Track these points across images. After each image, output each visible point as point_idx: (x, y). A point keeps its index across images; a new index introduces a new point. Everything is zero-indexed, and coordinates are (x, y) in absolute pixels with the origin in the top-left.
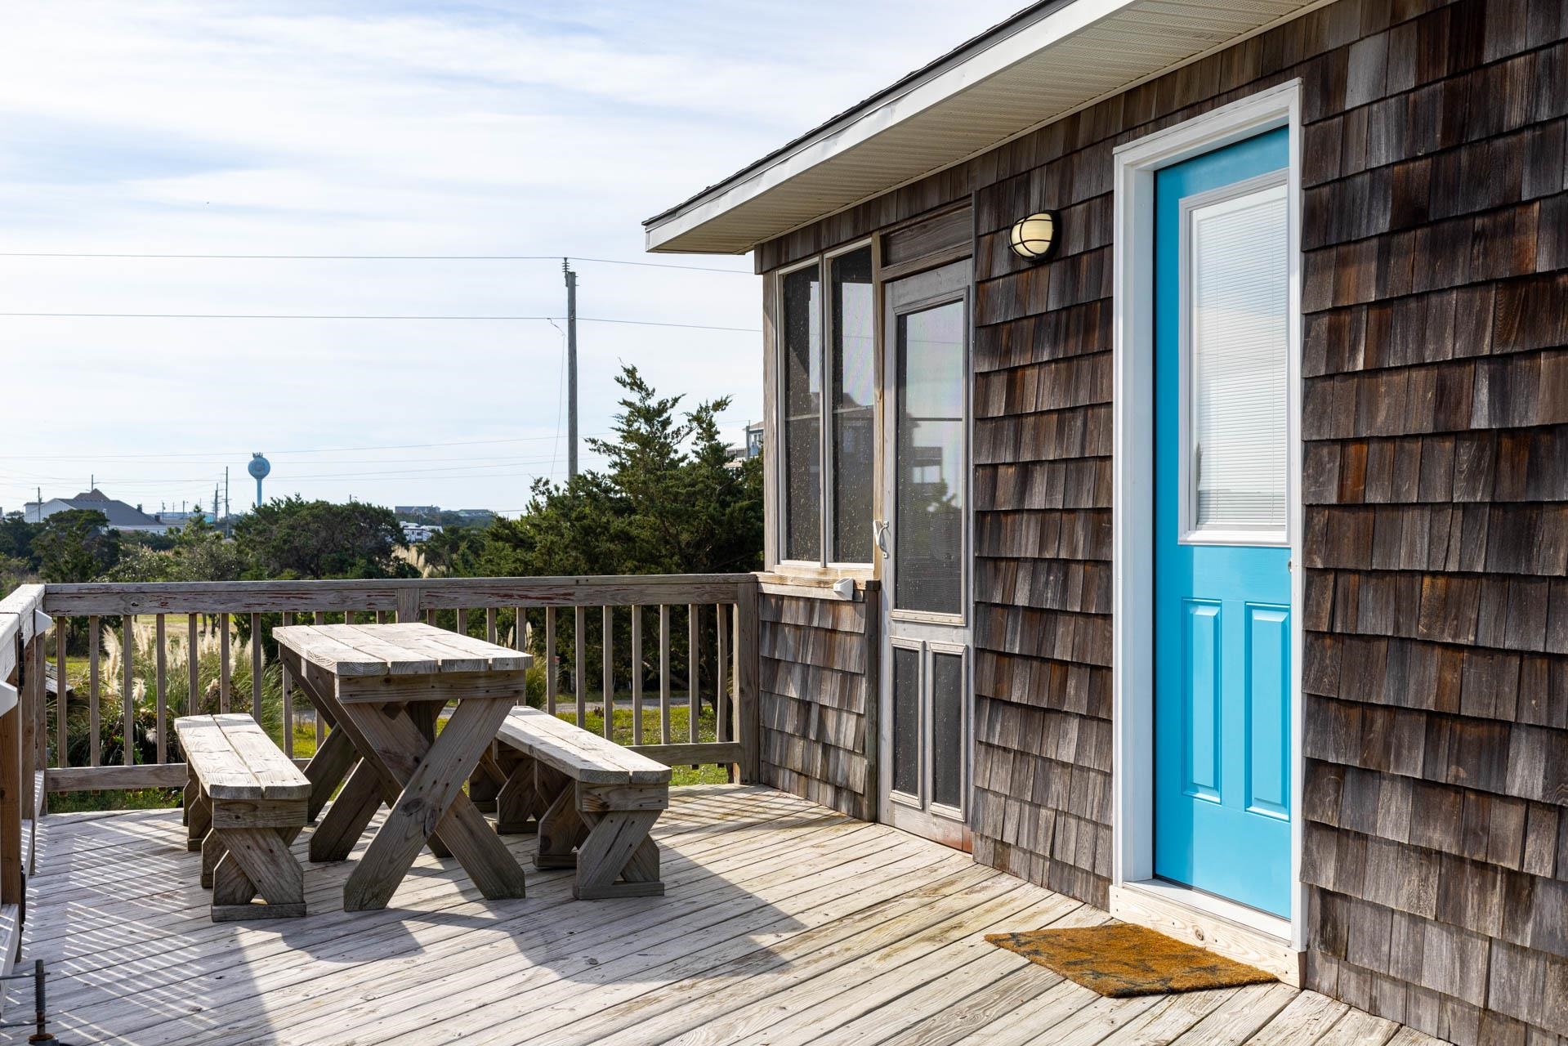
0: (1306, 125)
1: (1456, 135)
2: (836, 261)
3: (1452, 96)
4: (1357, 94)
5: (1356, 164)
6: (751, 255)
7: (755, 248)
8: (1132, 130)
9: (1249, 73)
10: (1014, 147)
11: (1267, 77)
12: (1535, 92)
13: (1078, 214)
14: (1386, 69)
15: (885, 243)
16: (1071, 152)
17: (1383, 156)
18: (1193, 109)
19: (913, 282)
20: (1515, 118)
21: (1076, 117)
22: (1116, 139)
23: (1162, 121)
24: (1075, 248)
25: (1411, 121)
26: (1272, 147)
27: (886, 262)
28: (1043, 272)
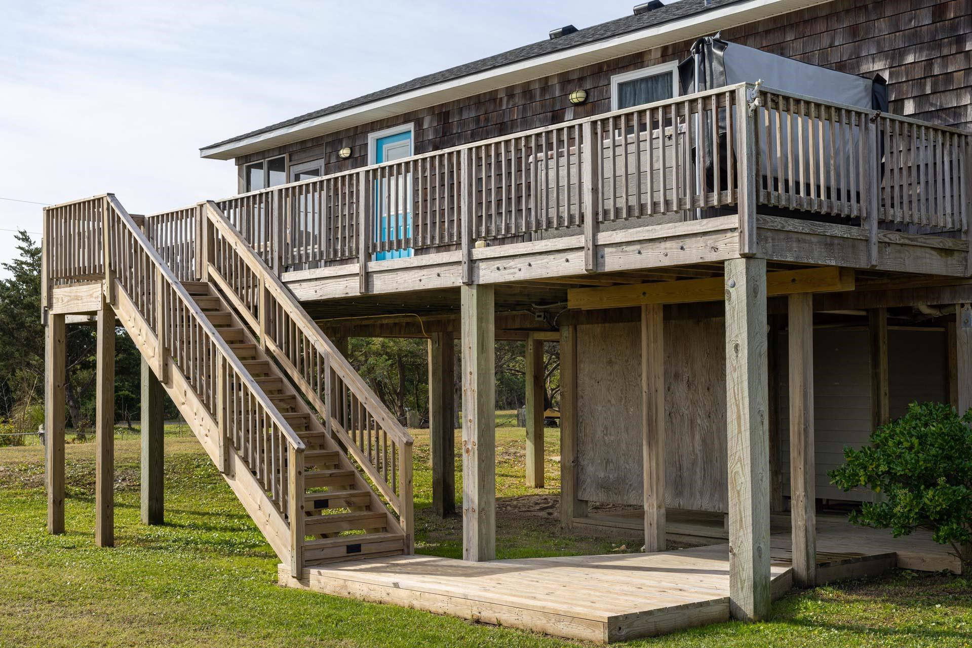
0: (415, 131)
1: (444, 135)
2: (269, 161)
3: (443, 128)
4: (426, 126)
5: (426, 138)
6: (234, 160)
7: (236, 158)
8: (373, 130)
9: (402, 120)
10: (338, 133)
11: (406, 121)
12: (458, 128)
13: (357, 148)
14: (431, 122)
15: (290, 156)
16: (356, 134)
17: (431, 137)
18: (388, 127)
19: (301, 165)
20: (455, 132)
21: (357, 127)
22: (368, 132)
23: (381, 128)
24: (357, 155)
25: (436, 131)
26: (407, 135)
27: (290, 161)
28: (347, 161)
